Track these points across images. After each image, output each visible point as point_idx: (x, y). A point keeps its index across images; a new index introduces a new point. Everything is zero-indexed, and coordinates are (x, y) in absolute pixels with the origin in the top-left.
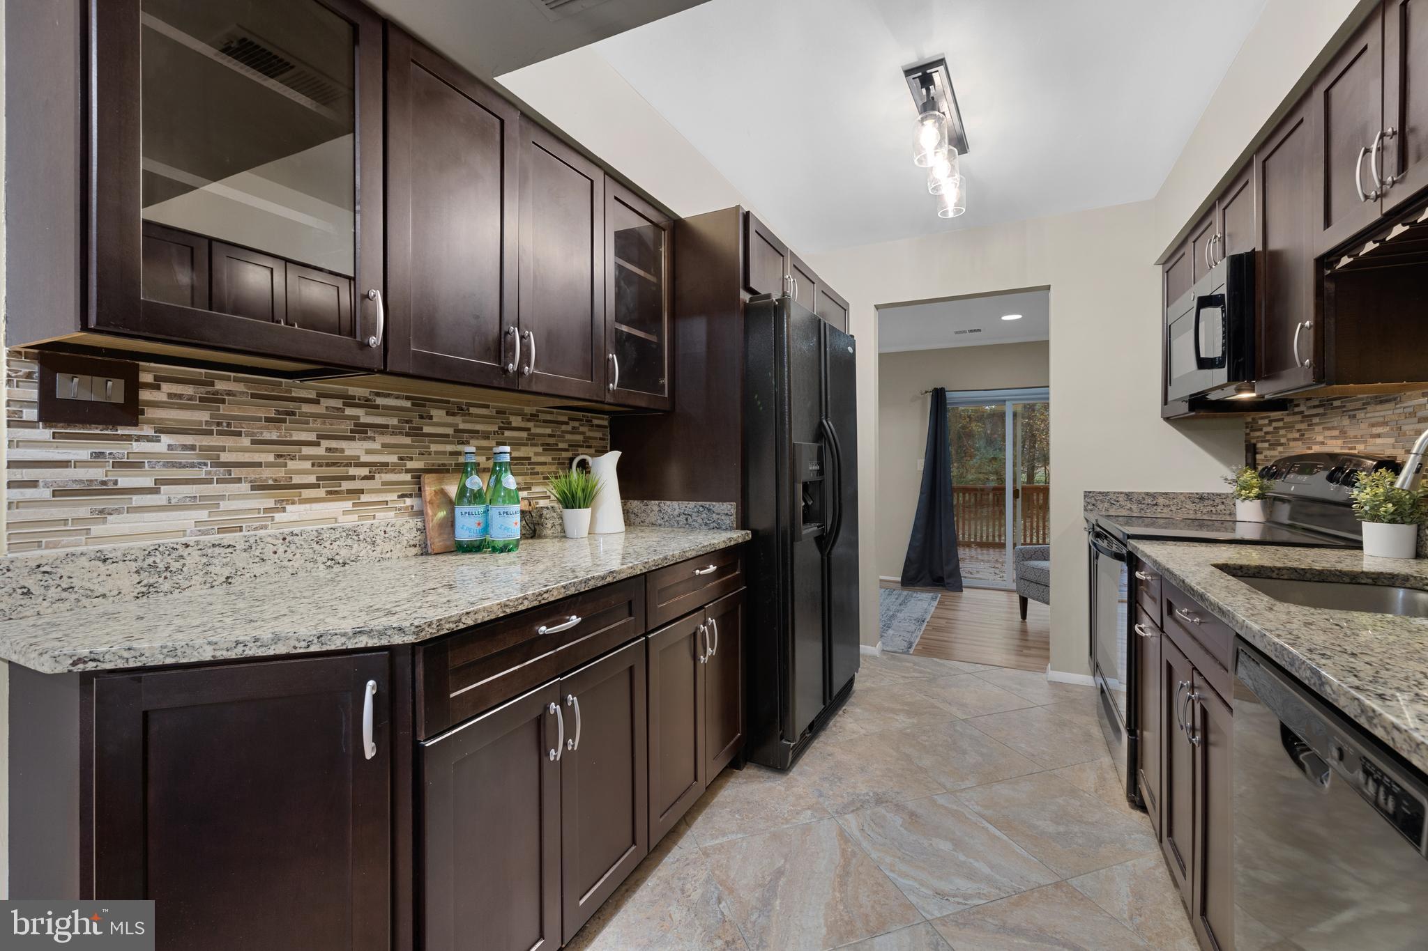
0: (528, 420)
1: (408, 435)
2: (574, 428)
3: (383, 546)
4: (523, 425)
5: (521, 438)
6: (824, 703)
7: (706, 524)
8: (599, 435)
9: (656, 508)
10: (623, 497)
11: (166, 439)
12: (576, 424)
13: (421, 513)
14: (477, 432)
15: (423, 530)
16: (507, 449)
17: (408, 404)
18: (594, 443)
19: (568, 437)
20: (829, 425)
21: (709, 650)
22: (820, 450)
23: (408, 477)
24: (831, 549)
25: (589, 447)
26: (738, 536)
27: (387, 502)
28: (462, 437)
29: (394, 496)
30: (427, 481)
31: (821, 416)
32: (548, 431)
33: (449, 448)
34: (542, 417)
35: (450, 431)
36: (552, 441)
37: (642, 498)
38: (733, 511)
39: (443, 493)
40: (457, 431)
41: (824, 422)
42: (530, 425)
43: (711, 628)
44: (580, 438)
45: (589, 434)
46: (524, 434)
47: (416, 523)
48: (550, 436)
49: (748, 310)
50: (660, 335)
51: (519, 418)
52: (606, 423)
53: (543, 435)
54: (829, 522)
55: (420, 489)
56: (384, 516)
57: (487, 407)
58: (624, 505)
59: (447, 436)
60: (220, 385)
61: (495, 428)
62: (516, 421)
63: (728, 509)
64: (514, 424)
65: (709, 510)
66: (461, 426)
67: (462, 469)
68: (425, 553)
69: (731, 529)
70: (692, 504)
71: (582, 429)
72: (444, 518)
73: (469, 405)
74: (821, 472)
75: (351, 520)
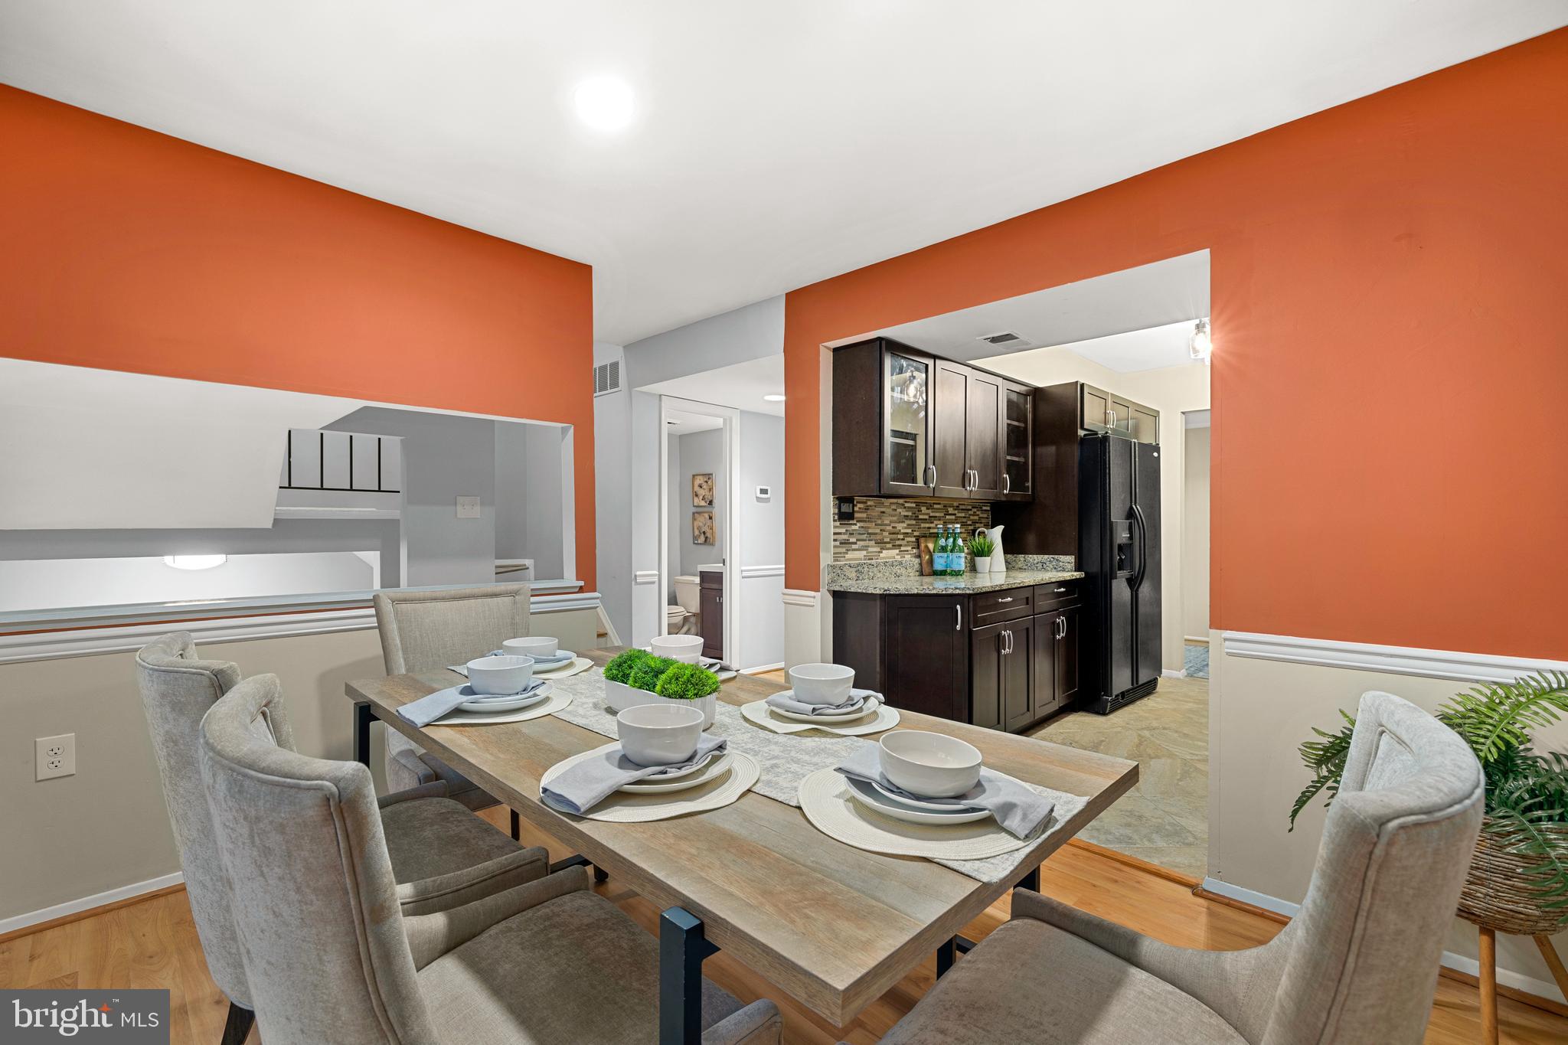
0: (956, 510)
1: (915, 520)
2: (974, 512)
3: (910, 570)
4: (953, 512)
5: (952, 519)
6: (1132, 684)
7: (1055, 568)
8: (985, 516)
9: (1022, 559)
10: (1005, 553)
11: (858, 524)
12: (975, 510)
13: (919, 556)
14: (936, 517)
15: (921, 564)
16: (959, 526)
17: (914, 505)
18: (983, 521)
19: (972, 517)
20: (1138, 509)
21: (1062, 634)
22: (1131, 523)
23: (914, 539)
24: (1138, 588)
25: (981, 523)
26: (1077, 575)
27: (908, 551)
28: (931, 519)
29: (909, 548)
30: (922, 541)
31: (1131, 502)
32: (963, 515)
33: (927, 525)
34: (961, 507)
35: (927, 517)
36: (964, 520)
37: (1013, 553)
38: (1073, 561)
39: (927, 547)
40: (930, 517)
41: (1134, 506)
42: (956, 512)
43: (1063, 621)
44: (976, 518)
45: (981, 515)
46: (953, 517)
47: (917, 561)
48: (964, 517)
49: (1083, 440)
50: (1026, 457)
51: (952, 509)
52: (988, 508)
53: (961, 517)
54: (1137, 569)
55: (918, 545)
56: (908, 557)
57: (939, 504)
58: (1005, 557)
59: (926, 519)
60: (869, 503)
61: (943, 515)
62: (951, 510)
63: (1070, 559)
64: (950, 512)
65: (1057, 560)
66: (931, 514)
67: (936, 536)
68: (922, 574)
69: (1072, 571)
70: (1046, 556)
71: (977, 513)
72: (928, 559)
73: (934, 504)
74: (1131, 538)
75: (898, 558)
